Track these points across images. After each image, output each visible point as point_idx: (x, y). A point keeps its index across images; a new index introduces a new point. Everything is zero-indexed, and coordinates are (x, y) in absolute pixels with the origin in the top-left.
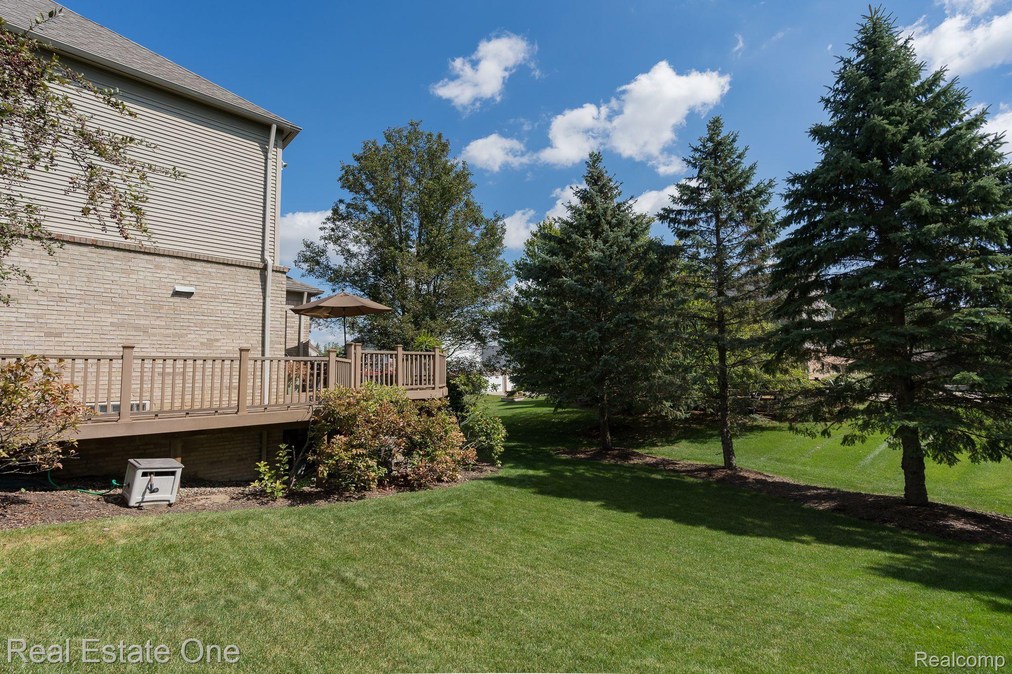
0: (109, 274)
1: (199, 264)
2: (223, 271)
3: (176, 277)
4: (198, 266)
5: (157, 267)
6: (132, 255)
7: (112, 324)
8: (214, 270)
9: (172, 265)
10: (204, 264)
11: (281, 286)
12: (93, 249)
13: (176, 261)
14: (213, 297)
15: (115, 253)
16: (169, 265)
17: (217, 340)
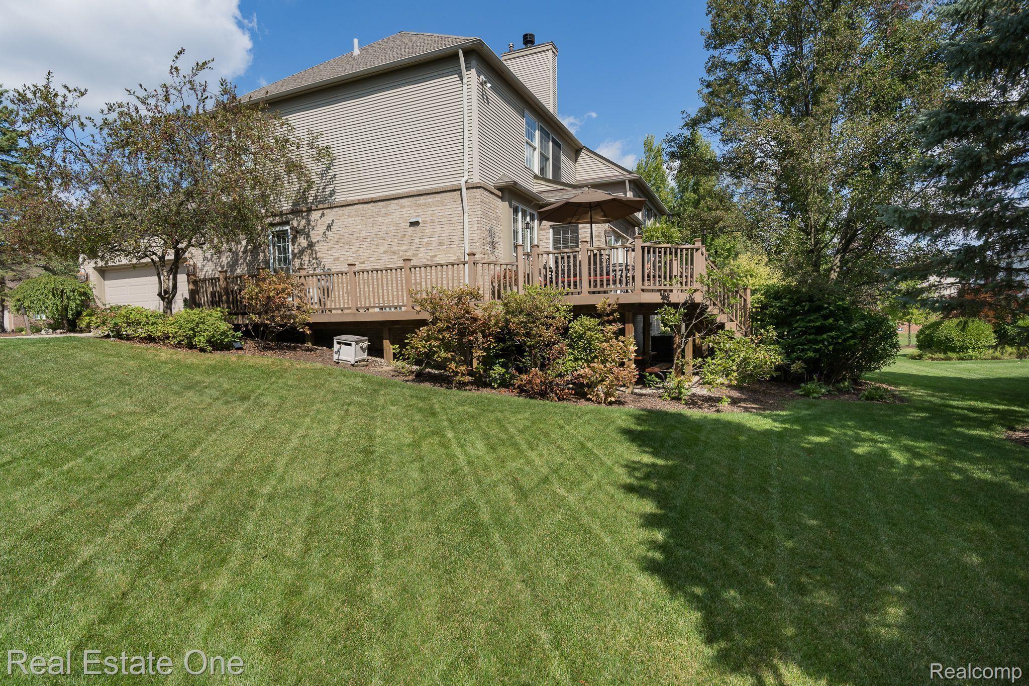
0: (380, 219)
1: (422, 198)
2: (436, 199)
3: (411, 212)
4: (422, 200)
5: (401, 207)
6: (389, 202)
7: (385, 252)
8: (431, 200)
9: (409, 204)
10: (425, 197)
11: (477, 200)
12: (372, 204)
13: (410, 199)
14: (432, 222)
15: (382, 203)
16: (407, 204)
17: (435, 256)
